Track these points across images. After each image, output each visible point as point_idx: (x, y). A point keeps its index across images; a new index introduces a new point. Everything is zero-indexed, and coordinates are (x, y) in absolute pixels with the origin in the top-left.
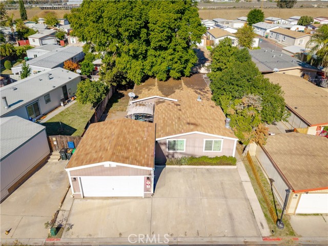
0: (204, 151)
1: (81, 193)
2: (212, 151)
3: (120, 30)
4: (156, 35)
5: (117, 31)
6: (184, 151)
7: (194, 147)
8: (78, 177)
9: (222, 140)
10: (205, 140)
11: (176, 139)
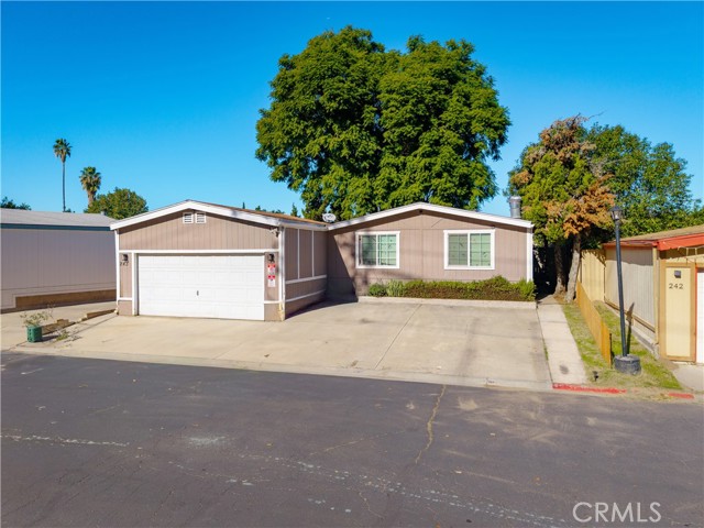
0: (446, 266)
1: (133, 299)
2: (469, 268)
3: (321, 101)
4: (392, 114)
5: (317, 102)
6: (397, 267)
7: (422, 253)
8: (133, 252)
9: (492, 231)
10: (446, 233)
11: (376, 232)
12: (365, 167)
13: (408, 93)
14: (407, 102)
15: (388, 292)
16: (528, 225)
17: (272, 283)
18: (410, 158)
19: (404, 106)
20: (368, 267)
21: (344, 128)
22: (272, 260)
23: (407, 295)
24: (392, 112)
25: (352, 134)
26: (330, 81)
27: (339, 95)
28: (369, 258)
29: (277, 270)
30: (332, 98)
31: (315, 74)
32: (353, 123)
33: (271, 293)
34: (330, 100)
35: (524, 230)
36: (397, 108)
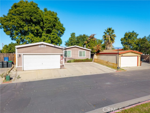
0: (79, 57)
1: (22, 66)
2: (82, 57)
3: (32, 18)
4: (47, 25)
5: (31, 18)
6: (71, 57)
7: (75, 54)
8: (22, 54)
9: (85, 51)
10: (79, 51)
11: (67, 50)
12: (39, 35)
13: (51, 21)
14: (51, 23)
15: (71, 61)
16: (91, 50)
17: (62, 61)
18: (49, 34)
19: (50, 24)
20: (66, 57)
21: (36, 25)
22: (62, 56)
23: (74, 62)
24: (47, 24)
25: (38, 27)
26: (35, 14)
27: (37, 18)
28: (66, 55)
29: (63, 58)
30: (35, 18)
31: (31, 11)
32: (38, 25)
33: (62, 62)
34: (34, 19)
35: (89, 51)
36: (49, 24)
